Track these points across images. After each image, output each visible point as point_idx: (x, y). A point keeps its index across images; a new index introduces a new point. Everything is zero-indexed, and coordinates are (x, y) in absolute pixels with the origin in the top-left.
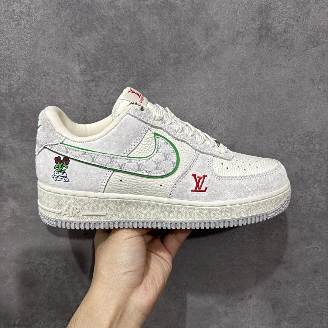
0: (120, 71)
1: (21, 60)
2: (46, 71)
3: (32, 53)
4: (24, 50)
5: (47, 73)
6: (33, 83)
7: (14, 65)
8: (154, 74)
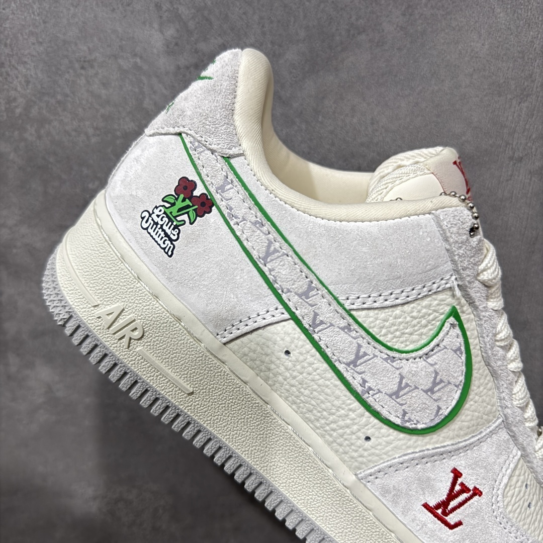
0: (264, 34)
1: (26, 37)
2: (85, 57)
3: (49, 15)
4: (31, 11)
5: (89, 61)
6: (59, 89)
7: (12, 52)
8: (350, 31)
